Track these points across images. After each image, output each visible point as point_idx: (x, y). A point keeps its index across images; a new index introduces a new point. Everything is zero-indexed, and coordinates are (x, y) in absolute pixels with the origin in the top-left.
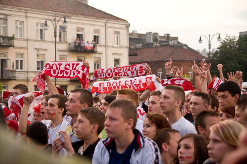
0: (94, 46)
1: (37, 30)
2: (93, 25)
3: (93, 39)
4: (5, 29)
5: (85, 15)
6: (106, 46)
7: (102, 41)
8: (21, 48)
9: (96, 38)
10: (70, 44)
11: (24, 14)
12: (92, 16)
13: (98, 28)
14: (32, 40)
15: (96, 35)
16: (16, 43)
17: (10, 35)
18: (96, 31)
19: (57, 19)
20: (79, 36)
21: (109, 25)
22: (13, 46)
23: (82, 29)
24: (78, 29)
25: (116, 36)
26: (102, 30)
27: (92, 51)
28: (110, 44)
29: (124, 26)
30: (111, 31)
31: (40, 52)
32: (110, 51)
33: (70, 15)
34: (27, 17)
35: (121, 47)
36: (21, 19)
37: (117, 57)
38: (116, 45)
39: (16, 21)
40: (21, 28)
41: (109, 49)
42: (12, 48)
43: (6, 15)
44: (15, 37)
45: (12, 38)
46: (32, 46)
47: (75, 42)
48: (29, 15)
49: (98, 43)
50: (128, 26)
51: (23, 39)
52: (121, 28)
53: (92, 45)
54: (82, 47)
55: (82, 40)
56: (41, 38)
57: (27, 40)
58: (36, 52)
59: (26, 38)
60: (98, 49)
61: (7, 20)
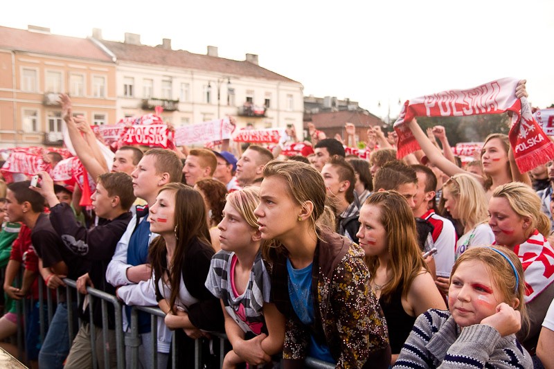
0: (265, 110)
1: (204, 93)
2: (263, 87)
3: (264, 102)
4: (170, 92)
5: (255, 76)
6: (278, 110)
7: (273, 104)
8: (186, 112)
9: (267, 102)
10: (238, 108)
11: (190, 76)
12: (263, 77)
13: (269, 90)
14: (197, 104)
15: (268, 98)
16: (180, 106)
17: (175, 99)
18: (267, 94)
19: (221, 80)
20: (249, 99)
21: (281, 87)
22: (178, 111)
23: (251, 92)
24: (248, 92)
25: (289, 99)
26: (274, 93)
27: (263, 116)
28: (282, 108)
29: (298, 89)
30: (283, 94)
31: (207, 117)
32: (283, 115)
33: (238, 76)
34: (193, 79)
35: (294, 112)
36: (187, 81)
37: (290, 123)
38: (288, 109)
39: (182, 83)
40: (186, 91)
41: (281, 113)
42: (176, 113)
43: (171, 77)
44: (180, 100)
45: (177, 102)
46: (198, 110)
47: (244, 106)
48: (195, 76)
49: (268, 106)
50: (302, 89)
51: (189, 103)
52: (294, 91)
53: (262, 110)
54: (251, 111)
55: (251, 103)
56: (208, 101)
57: (193, 104)
58: (202, 116)
59: (191, 100)
60: (269, 113)
61: (171, 82)
